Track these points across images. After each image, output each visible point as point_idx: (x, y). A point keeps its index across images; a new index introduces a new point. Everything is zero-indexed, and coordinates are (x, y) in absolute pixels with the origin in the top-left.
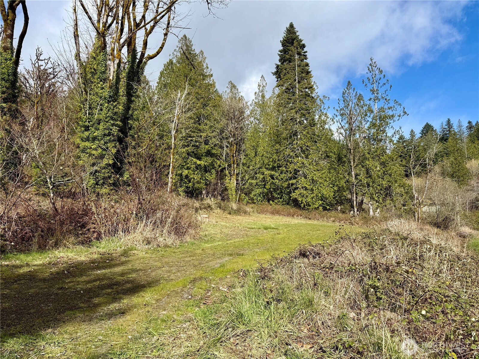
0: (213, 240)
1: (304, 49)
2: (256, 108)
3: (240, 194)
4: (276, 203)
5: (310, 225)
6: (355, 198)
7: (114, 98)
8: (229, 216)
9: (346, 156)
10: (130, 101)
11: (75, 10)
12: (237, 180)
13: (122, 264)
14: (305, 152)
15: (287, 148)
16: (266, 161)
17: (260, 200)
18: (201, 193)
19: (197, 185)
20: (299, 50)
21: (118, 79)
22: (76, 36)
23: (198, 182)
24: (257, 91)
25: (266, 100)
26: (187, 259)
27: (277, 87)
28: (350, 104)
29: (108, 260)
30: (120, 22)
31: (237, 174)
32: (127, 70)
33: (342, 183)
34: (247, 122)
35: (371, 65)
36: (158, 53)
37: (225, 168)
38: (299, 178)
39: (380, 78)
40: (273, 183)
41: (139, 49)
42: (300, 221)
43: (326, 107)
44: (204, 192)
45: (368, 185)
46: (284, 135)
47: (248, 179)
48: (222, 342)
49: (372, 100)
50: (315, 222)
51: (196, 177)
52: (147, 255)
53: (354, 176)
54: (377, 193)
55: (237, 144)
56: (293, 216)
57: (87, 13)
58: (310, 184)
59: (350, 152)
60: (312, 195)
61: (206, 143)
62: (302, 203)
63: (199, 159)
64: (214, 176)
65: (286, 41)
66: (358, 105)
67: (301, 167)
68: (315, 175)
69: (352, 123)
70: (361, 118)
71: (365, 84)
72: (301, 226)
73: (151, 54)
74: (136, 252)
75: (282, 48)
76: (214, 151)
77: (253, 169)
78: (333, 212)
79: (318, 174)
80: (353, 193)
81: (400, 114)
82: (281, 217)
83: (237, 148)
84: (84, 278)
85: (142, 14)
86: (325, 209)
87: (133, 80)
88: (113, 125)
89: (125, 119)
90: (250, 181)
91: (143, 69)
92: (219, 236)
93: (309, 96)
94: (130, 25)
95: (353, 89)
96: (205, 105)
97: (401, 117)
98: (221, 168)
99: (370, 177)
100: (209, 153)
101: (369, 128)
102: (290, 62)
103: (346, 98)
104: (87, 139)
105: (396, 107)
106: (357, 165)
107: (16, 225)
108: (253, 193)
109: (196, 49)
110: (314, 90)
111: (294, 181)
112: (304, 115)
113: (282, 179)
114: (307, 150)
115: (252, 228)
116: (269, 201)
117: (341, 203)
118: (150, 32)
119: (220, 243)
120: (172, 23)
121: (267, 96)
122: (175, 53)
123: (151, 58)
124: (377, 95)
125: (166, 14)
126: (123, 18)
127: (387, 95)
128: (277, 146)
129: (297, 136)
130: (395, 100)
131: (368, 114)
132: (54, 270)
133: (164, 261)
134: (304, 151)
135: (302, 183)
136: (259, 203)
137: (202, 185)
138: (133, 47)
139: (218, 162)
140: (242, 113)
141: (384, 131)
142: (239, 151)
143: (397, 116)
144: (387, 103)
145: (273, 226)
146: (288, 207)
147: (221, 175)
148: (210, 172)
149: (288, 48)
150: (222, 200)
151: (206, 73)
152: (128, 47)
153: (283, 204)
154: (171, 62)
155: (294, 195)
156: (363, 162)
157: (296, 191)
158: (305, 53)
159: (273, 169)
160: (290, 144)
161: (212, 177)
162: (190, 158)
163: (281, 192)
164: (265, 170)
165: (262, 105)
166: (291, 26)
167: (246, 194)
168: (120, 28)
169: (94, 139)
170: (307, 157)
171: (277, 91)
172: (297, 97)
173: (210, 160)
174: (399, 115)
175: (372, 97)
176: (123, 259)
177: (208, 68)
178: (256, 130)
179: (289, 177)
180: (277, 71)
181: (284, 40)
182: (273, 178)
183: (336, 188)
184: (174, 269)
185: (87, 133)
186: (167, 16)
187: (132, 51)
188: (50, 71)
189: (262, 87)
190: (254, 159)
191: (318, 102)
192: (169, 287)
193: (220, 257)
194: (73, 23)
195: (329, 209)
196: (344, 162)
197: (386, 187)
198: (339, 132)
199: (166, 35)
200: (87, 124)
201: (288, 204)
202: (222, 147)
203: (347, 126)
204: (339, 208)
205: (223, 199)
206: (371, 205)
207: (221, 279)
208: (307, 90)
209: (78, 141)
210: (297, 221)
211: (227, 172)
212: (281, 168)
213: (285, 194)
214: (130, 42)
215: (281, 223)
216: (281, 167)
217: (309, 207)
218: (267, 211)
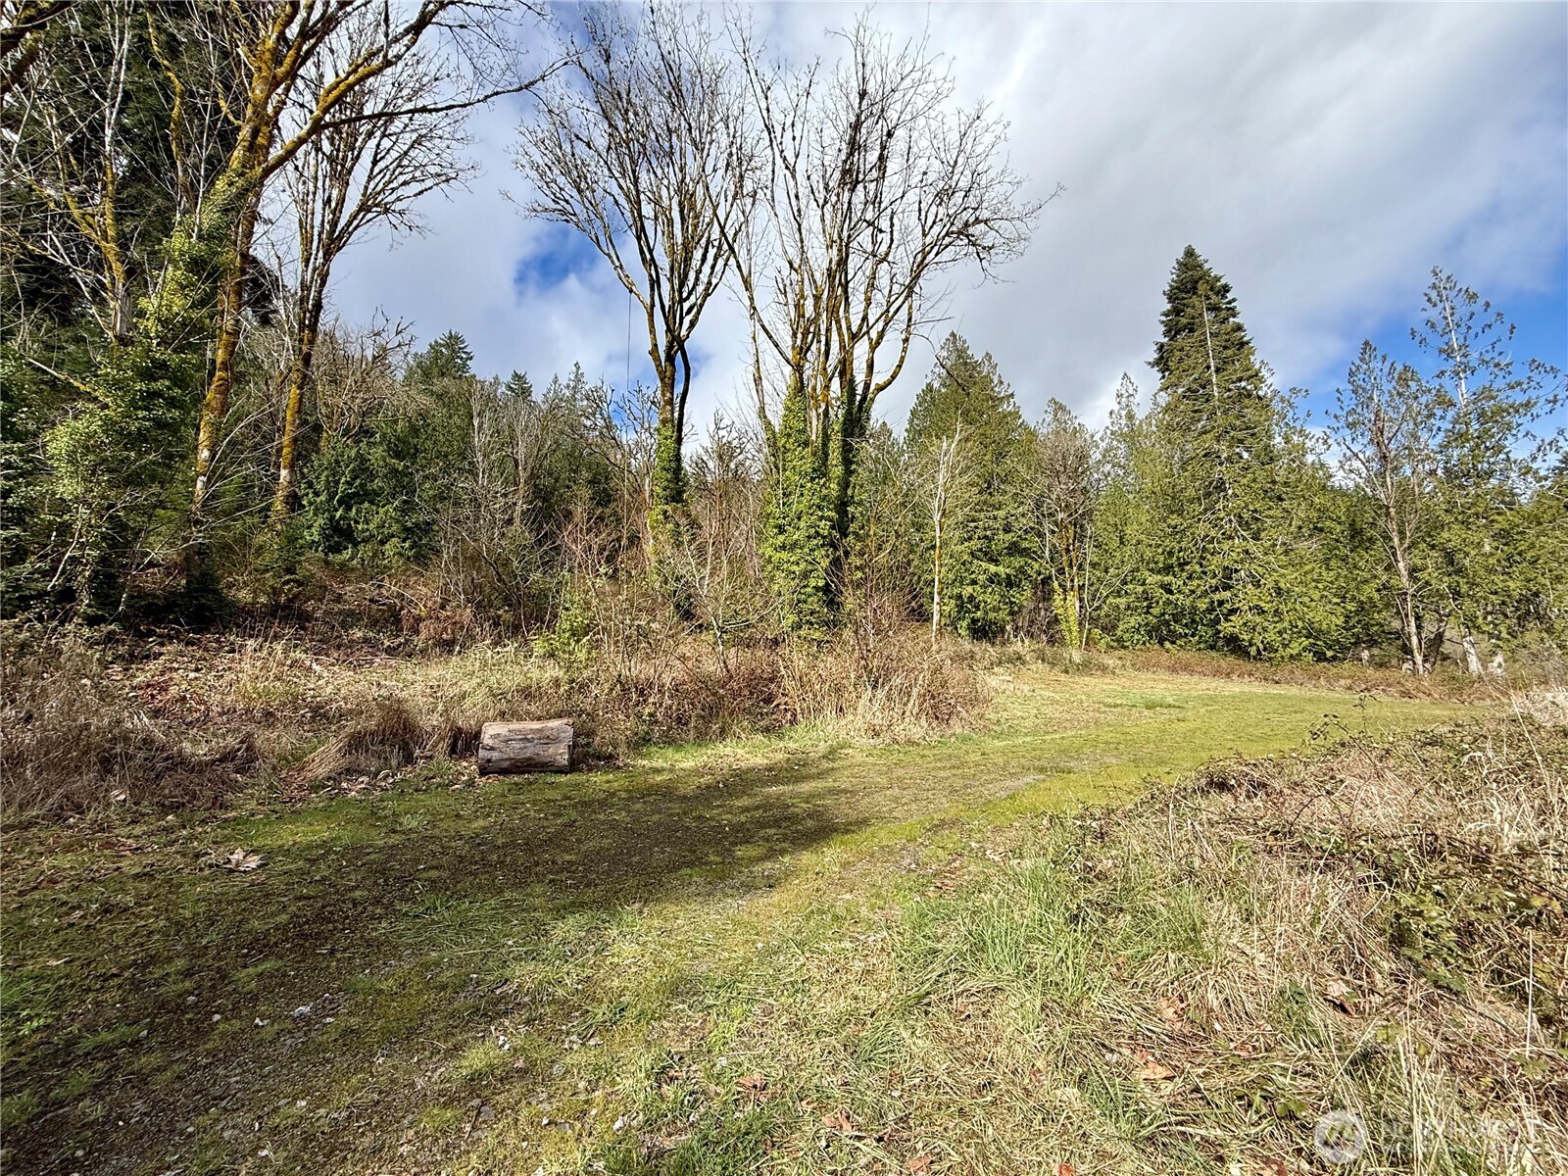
0: (1013, 731)
1: (1228, 295)
2: (1115, 443)
3: (1089, 630)
4: (1181, 646)
5: (1273, 698)
6: (1413, 629)
7: (821, 471)
8: (1063, 677)
9: (1373, 525)
10: (849, 472)
11: (754, 338)
12: (1081, 600)
13: (819, 776)
14: (1252, 525)
15: (1199, 520)
16: (1148, 554)
17: (1138, 640)
18: (1003, 630)
19: (992, 615)
20: (1214, 299)
21: (826, 438)
22: (758, 380)
23: (996, 609)
24: (1116, 407)
25: (1137, 422)
26: (942, 774)
27: (1161, 390)
28: (1375, 397)
29: (797, 765)
30: (823, 339)
31: (1081, 588)
32: (841, 419)
33: (1370, 591)
34: (1096, 476)
35: (1434, 286)
36: (893, 377)
37: (1050, 577)
38: (1240, 587)
39: (1473, 314)
40: (1168, 602)
41: (860, 378)
42: (1247, 689)
43: (1302, 415)
44: (1008, 628)
45: (1457, 594)
46: (1191, 492)
47: (1107, 596)
48: (929, 1004)
49: (1447, 374)
50: (1294, 690)
51: (991, 598)
52: (870, 760)
53: (1404, 573)
54: (1491, 613)
55: (1075, 525)
56: (1228, 674)
57: (770, 337)
58: (1269, 598)
59: (1388, 514)
60: (1279, 626)
61: (1007, 530)
62: (1251, 645)
63: (996, 562)
64: (1028, 593)
65: (1177, 288)
66: (1400, 395)
67: (1242, 561)
68: (1283, 576)
69: (1386, 442)
70: (1415, 424)
71: (1418, 339)
72: (1250, 700)
73: (881, 382)
74: (850, 751)
75: (1169, 306)
76: (1025, 545)
77: (1118, 575)
78: (1346, 665)
79: (1292, 575)
80: (1407, 616)
81: (1555, 396)
82: (1196, 678)
83: (1075, 532)
84: (745, 802)
85: (861, 316)
86: (1320, 657)
87: (852, 435)
88: (821, 518)
89: (842, 505)
90: (1111, 600)
91: (868, 411)
92: (1028, 723)
93: (1249, 396)
94: (842, 341)
95: (1379, 358)
96: (1000, 456)
97: (1559, 404)
98: (1042, 577)
99: (1458, 572)
100: (1014, 549)
101: (1444, 448)
102: (1192, 330)
103: (1362, 382)
104: (783, 547)
105: (1537, 378)
106: (1413, 545)
107: (671, 697)
108: (1121, 627)
109: (976, 353)
110: (1262, 380)
111: (1227, 595)
112: (1241, 441)
113: (1193, 592)
114: (1257, 519)
115: (1116, 706)
116: (1161, 643)
117: (1372, 643)
118: (878, 343)
119: (1028, 739)
120: (916, 316)
121: (1140, 415)
122: (937, 370)
123: (880, 388)
124: (1464, 360)
125: (904, 303)
126: (828, 330)
127: (1501, 353)
128: (1174, 520)
129: (1225, 490)
130: (1534, 361)
131: (1439, 413)
132: (707, 779)
133: (894, 775)
134: (1247, 522)
135: (1248, 598)
136: (1137, 648)
137: (1003, 615)
138: (848, 376)
139: (1036, 566)
140: (1082, 457)
141: (1498, 449)
142: (1080, 538)
143: (1542, 401)
144: (1501, 374)
145: (1170, 700)
146: (1214, 654)
147: (1044, 589)
148: (1018, 586)
149: (1185, 301)
150: (1048, 642)
151: (1000, 393)
152: (841, 378)
153: (1199, 649)
154: (930, 388)
155: (1226, 628)
156: (1430, 536)
157: (1232, 618)
158: (1230, 302)
159: (1168, 569)
160: (1206, 510)
161: (1025, 596)
162: (975, 561)
163: (1193, 621)
164: (1147, 573)
165: (1131, 435)
166: (1190, 253)
167: (1103, 629)
168: (823, 348)
169: (795, 545)
170: (1256, 537)
171: (1164, 399)
172: (1217, 403)
173: (1018, 562)
174: (1551, 398)
175: (1449, 366)
176: (826, 765)
177: (1001, 383)
178: (1118, 490)
179: (1211, 587)
180: (1161, 358)
181: (1172, 288)
182: (1170, 592)
183: (1351, 607)
184: (908, 795)
185: (781, 538)
186: (906, 305)
187: (849, 385)
188: (735, 443)
189: (1124, 397)
190: (1118, 554)
191: (1277, 406)
192: (879, 836)
193: (1015, 774)
194: (752, 361)
195: (1334, 658)
196: (1371, 540)
197: (1521, 595)
198: (1346, 467)
199: (906, 340)
200: (780, 521)
201: (1212, 647)
202: (1041, 535)
203: (1370, 451)
204: (1365, 655)
205: (1051, 641)
206: (1473, 644)
207: (997, 829)
208: (1243, 384)
209: (769, 552)
210: (1235, 687)
211: (1056, 584)
212: (1188, 567)
213: (1203, 624)
214: (845, 368)
215: (1194, 693)
216: (1188, 563)
217: (1272, 655)
218: (1157, 665)
